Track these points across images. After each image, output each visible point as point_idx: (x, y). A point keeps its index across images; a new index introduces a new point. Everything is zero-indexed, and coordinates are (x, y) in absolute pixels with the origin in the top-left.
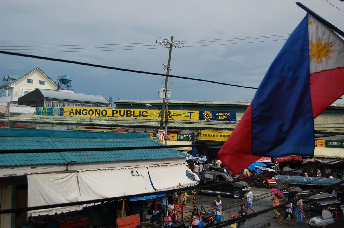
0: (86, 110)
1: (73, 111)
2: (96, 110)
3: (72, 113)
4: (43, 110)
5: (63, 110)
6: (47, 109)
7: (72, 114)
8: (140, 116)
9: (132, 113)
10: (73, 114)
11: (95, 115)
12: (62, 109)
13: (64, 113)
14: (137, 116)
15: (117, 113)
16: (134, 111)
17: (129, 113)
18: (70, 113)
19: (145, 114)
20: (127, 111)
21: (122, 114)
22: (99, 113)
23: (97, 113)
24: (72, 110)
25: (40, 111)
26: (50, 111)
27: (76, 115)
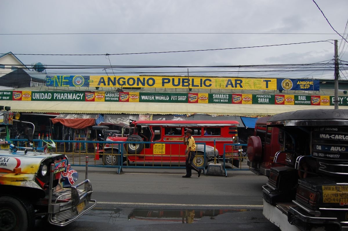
0: (124, 79)
1: (104, 80)
2: (138, 79)
3: (102, 82)
4: (57, 79)
5: (89, 80)
6: (63, 78)
7: (102, 84)
8: (201, 86)
9: (191, 82)
10: (105, 84)
11: (138, 85)
12: (86, 78)
13: (90, 83)
14: (198, 86)
15: (169, 82)
16: (193, 80)
17: (186, 82)
18: (100, 82)
19: (207, 83)
20: (183, 80)
21: (176, 82)
22: (142, 81)
23: (140, 83)
24: (103, 78)
25: (53, 82)
26: (68, 81)
27: (109, 84)
